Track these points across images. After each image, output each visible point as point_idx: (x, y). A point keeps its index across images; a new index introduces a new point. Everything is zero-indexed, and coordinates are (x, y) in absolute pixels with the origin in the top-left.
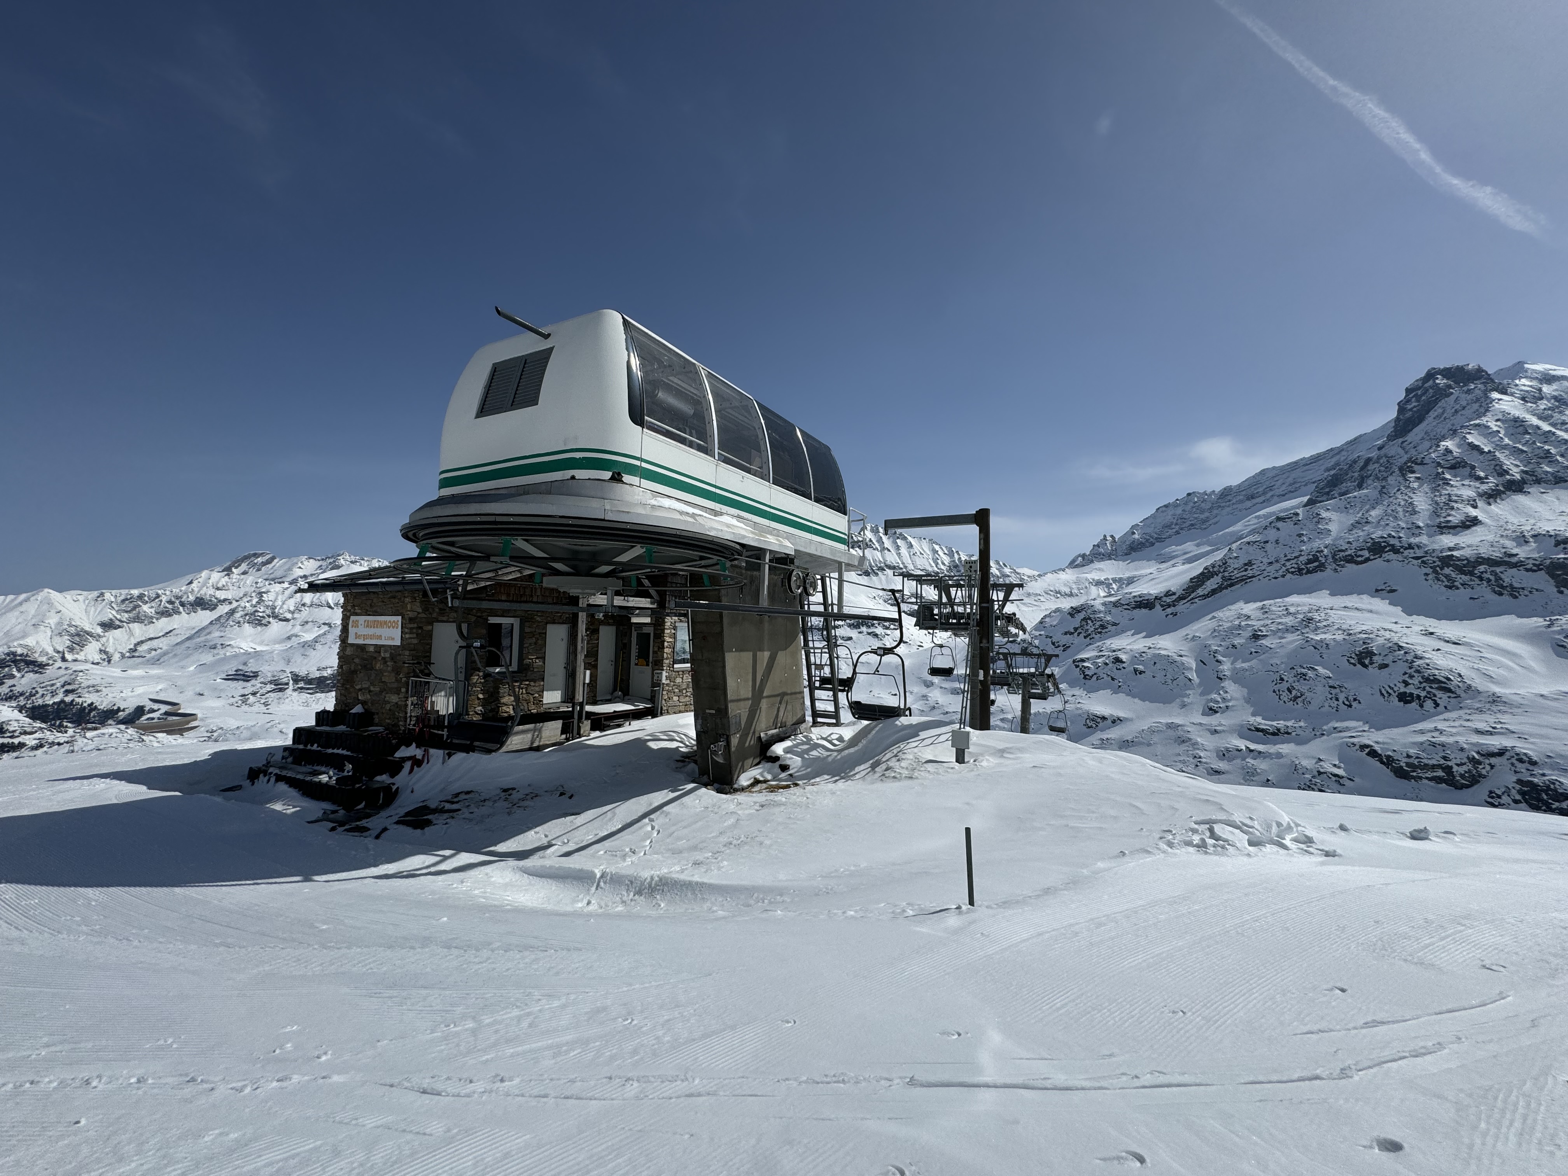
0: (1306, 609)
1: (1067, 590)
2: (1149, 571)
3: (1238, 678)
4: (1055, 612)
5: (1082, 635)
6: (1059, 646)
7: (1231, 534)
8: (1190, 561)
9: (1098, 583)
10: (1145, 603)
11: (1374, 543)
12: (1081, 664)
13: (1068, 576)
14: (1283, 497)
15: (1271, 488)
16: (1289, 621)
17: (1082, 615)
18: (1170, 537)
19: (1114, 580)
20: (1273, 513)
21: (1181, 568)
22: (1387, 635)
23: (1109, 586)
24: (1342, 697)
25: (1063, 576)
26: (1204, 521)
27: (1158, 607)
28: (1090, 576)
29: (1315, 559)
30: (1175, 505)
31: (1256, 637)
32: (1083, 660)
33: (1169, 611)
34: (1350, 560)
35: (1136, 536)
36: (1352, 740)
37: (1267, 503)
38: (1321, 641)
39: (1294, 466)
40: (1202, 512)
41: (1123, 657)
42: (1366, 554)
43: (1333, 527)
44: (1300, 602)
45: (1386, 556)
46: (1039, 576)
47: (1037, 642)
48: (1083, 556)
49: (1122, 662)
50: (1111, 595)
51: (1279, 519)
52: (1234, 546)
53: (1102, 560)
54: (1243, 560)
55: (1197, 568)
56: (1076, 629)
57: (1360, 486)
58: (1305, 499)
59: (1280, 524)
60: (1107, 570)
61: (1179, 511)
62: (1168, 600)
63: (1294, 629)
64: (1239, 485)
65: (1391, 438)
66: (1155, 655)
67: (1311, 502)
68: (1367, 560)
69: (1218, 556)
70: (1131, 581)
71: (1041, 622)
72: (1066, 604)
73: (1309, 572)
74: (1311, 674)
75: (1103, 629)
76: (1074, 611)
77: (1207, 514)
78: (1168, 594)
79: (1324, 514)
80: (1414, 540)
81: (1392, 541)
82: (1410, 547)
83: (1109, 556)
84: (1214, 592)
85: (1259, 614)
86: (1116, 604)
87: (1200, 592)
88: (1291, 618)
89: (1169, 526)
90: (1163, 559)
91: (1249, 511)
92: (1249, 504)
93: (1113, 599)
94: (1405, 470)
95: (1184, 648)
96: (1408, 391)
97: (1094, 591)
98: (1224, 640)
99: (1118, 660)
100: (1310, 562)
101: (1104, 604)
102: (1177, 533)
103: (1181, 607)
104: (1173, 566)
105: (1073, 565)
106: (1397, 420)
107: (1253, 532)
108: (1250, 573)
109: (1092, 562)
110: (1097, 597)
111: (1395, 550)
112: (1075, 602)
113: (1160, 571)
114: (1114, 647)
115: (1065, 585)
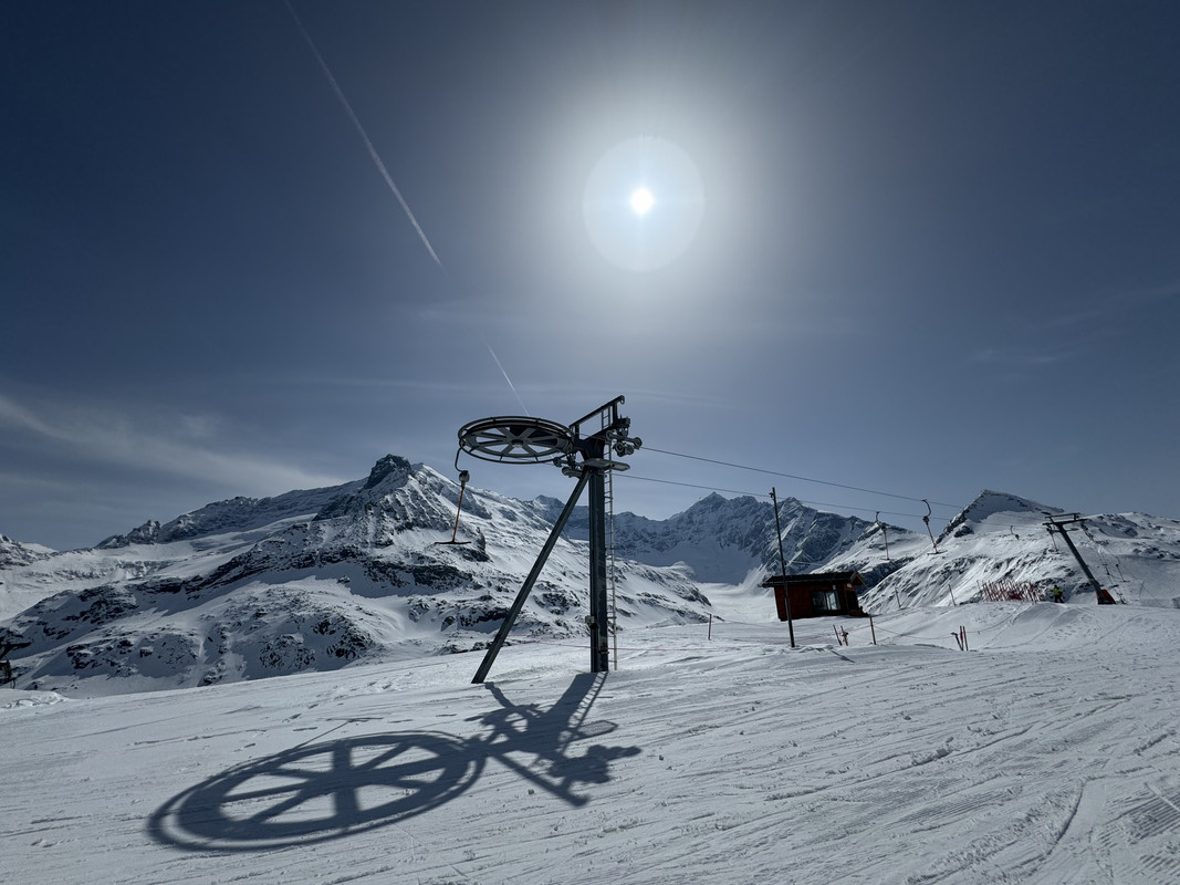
0: (297, 593)
1: (87, 572)
2: (185, 558)
3: (237, 648)
4: (61, 595)
5: (89, 620)
6: (53, 633)
7: (261, 533)
8: (224, 551)
9: (127, 566)
10: (171, 587)
11: (345, 551)
12: (76, 652)
13: (95, 557)
14: (302, 512)
15: (296, 504)
16: (284, 602)
17: (96, 599)
18: (212, 530)
19: (147, 564)
20: (292, 522)
21: (214, 557)
22: (338, 610)
23: (139, 569)
24: (304, 658)
25: (86, 556)
26: (244, 521)
27: (183, 591)
28: (119, 559)
29: (310, 557)
30: (223, 504)
31: (258, 615)
32: (81, 647)
33: (192, 594)
34: (330, 560)
35: (181, 526)
37: (291, 514)
38: (301, 616)
39: (313, 492)
40: (244, 513)
41: (132, 640)
42: (338, 556)
43: (325, 537)
44: (294, 587)
45: (348, 559)
46: (54, 554)
47: (21, 631)
48: (119, 539)
49: (129, 645)
50: (137, 578)
51: (295, 527)
52: (260, 544)
53: (139, 543)
54: (261, 556)
55: (226, 559)
56: (83, 614)
57: (345, 513)
58: (315, 515)
59: (294, 531)
60: (140, 554)
61: (226, 510)
62: (194, 584)
63: (286, 608)
64: (276, 498)
65: (366, 487)
66: (168, 636)
67: (317, 519)
68: (339, 560)
69: (247, 549)
70: (164, 565)
71: (36, 607)
72: (79, 586)
73: (305, 566)
74: (289, 642)
75: (118, 611)
76: (89, 593)
77: (247, 516)
78: (196, 579)
79: (322, 528)
80: (364, 550)
81: (354, 550)
82: (361, 554)
83: (147, 541)
84: (235, 578)
85: (265, 597)
86: (139, 588)
87: (224, 578)
88: (286, 599)
89: (213, 521)
90: (200, 547)
91: (278, 517)
92: (279, 513)
93: (138, 582)
94: (367, 508)
95: (197, 627)
96: (378, 463)
97: (120, 573)
98: (233, 618)
99: (126, 644)
100: (307, 559)
101: (127, 587)
102: (220, 527)
103: (203, 591)
104: (208, 555)
105: (103, 545)
106: (370, 478)
107: (277, 534)
108: (266, 565)
109: (128, 544)
110: (122, 579)
111: (354, 556)
112: (91, 585)
113: (194, 558)
114: (124, 630)
115: (86, 566)
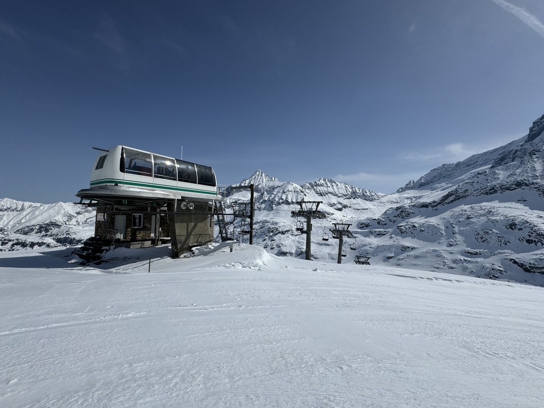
0: (489, 207)
1: (396, 201)
2: (427, 194)
3: (461, 233)
4: (390, 209)
5: (400, 217)
6: (392, 221)
7: (460, 179)
8: (443, 190)
9: (408, 198)
10: (425, 206)
11: (518, 182)
12: (400, 228)
13: (396, 196)
14: (481, 165)
15: (476, 162)
16: (482, 212)
17: (401, 210)
18: (436, 181)
19: (414, 197)
20: (475, 172)
21: (439, 192)
22: (522, 217)
23: (412, 199)
24: (503, 241)
25: (394, 196)
26: (449, 175)
27: (430, 207)
28: (404, 196)
29: (493, 188)
30: (438, 169)
31: (468, 218)
32: (401, 226)
33: (434, 208)
34: (508, 189)
35: (423, 181)
36: (507, 257)
37: (475, 168)
38: (495, 219)
39: (486, 153)
40: (449, 171)
41: (416, 225)
42: (514, 187)
43: (501, 177)
44: (486, 205)
45: (523, 187)
46: (385, 196)
47: (383, 220)
48: (402, 188)
49: (415, 227)
50: (412, 202)
51: (479, 174)
52: (460, 184)
53: (409, 190)
54: (464, 189)
55: (446, 193)
56: (398, 215)
57: (513, 161)
58: (490, 166)
59: (479, 176)
60: (411, 193)
61: (439, 171)
62: (434, 204)
63: (484, 215)
64: (464, 161)
65: (526, 142)
66: (429, 225)
67: (492, 167)
68: (515, 189)
69: (454, 188)
70: (420, 197)
71: (385, 213)
72: (395, 206)
73: (490, 194)
74: (490, 232)
75: (408, 215)
76: (398, 209)
77: (451, 172)
78: (434, 202)
79: (497, 172)
80: (535, 181)
81: (525, 182)
82: (533, 184)
83: (412, 188)
84: (452, 201)
85: (470, 209)
86: (414, 206)
87: (447, 201)
88: (483, 211)
89: (435, 177)
90: (433, 189)
91: (467, 171)
92: (467, 168)
93: (412, 204)
94: (532, 154)
95: (440, 222)
96: (534, 123)
97: (406, 200)
98: (455, 219)
99: (414, 226)
100: (491, 190)
101: (409, 206)
102: (439, 179)
103: (439, 207)
104: (437, 191)
105: (398, 191)
106: (528, 135)
107: (469, 178)
108: (467, 194)
109: (405, 190)
110: (407, 203)
111: (527, 185)
112: (398, 205)
113: (431, 193)
114: (413, 221)
115: (395, 199)
